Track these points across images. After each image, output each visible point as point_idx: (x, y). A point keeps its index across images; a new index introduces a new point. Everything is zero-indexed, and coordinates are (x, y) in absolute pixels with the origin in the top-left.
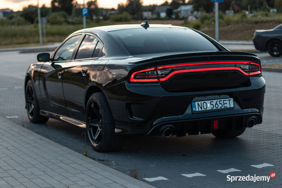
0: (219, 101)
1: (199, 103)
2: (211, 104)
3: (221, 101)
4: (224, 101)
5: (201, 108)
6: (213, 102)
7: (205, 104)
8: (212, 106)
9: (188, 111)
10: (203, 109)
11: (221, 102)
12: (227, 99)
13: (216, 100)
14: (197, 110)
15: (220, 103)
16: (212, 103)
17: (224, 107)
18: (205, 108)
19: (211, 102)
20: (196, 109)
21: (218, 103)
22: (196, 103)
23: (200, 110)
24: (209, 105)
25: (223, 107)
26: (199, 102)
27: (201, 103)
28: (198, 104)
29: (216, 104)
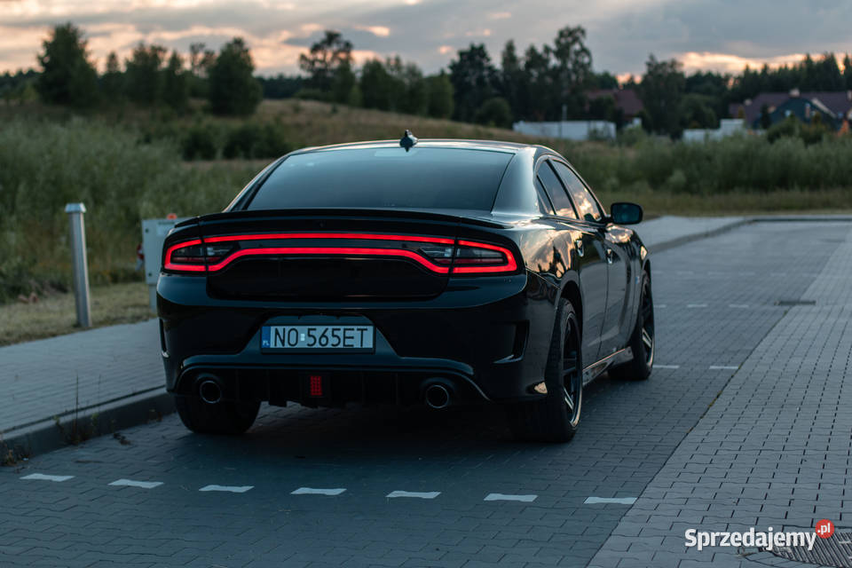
0: (334, 330)
1: (280, 329)
2: (309, 335)
3: (339, 330)
4: (345, 330)
5: (283, 342)
6: (315, 329)
7: (293, 333)
8: (311, 341)
9: (252, 346)
10: (287, 346)
11: (336, 333)
12: (355, 328)
13: (324, 328)
14: (272, 346)
15: (333, 336)
16: (312, 333)
17: (344, 345)
18: (292, 342)
19: (309, 330)
20: (269, 343)
21: (329, 334)
22: (273, 329)
23: (279, 345)
24: (303, 337)
25: (341, 346)
26: (278, 327)
27: (284, 330)
28: (276, 330)
29: (323, 335)
